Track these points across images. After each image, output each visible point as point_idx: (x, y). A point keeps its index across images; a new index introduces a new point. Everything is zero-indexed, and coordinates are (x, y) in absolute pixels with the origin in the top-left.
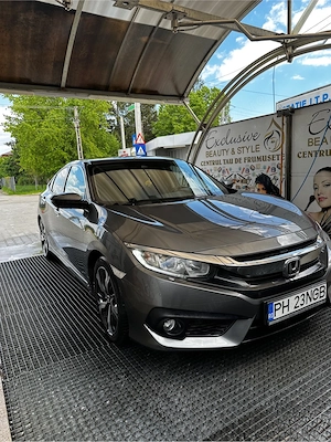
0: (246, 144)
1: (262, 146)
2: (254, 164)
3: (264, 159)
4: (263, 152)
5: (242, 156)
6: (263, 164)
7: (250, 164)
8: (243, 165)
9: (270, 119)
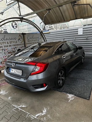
0: (12, 40)
1: (18, 41)
2: (16, 46)
3: (19, 45)
4: (18, 43)
5: (12, 44)
6: (19, 46)
7: (15, 47)
8: (12, 47)
9: (19, 34)
